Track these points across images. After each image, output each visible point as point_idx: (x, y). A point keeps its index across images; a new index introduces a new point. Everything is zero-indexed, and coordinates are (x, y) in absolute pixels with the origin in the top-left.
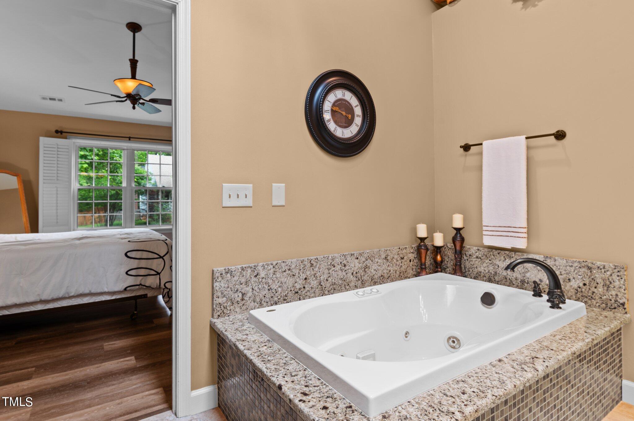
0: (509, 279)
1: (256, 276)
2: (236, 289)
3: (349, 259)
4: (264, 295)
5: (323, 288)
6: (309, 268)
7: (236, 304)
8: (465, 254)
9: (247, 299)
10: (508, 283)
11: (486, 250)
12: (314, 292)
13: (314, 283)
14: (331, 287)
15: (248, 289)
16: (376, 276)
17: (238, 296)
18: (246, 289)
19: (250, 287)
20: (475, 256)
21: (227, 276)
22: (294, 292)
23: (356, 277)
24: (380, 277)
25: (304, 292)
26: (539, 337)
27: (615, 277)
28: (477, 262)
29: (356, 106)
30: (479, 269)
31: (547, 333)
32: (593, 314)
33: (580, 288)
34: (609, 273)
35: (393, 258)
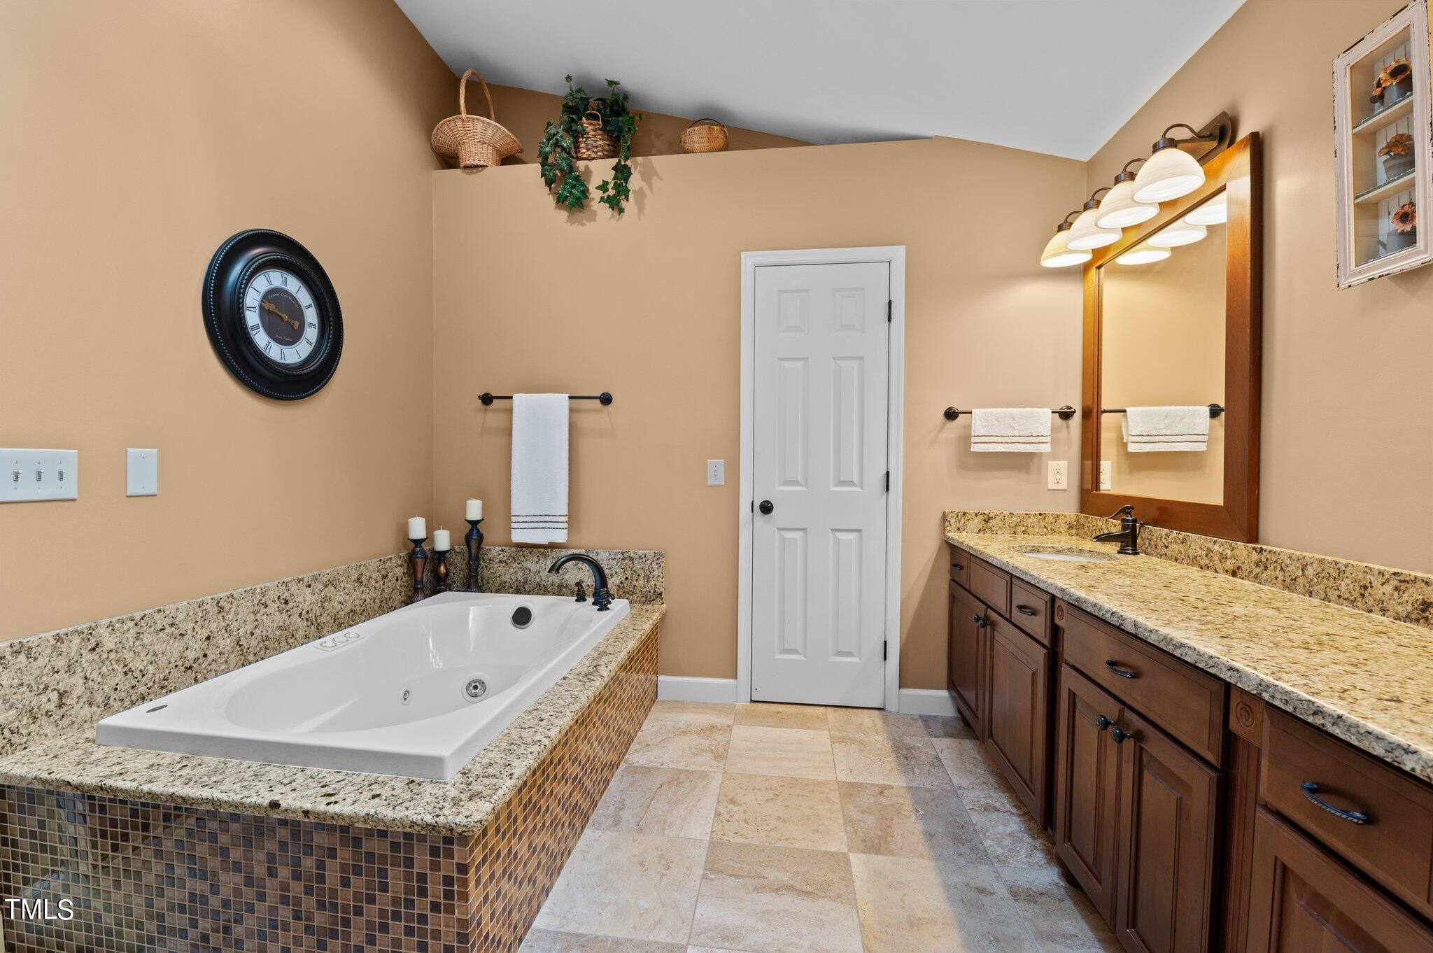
0: (544, 586)
1: (93, 649)
2: (42, 687)
3: (294, 589)
4: (115, 686)
5: (245, 651)
6: (215, 617)
7: (45, 719)
8: (483, 559)
9: (73, 702)
10: (542, 592)
11: (514, 549)
12: (226, 661)
13: (225, 643)
14: (261, 645)
15: (73, 680)
16: (342, 613)
17: (49, 700)
18: (68, 681)
19: (80, 674)
20: (497, 561)
21: (18, 660)
22: (183, 668)
23: (307, 620)
24: (348, 614)
25: (206, 663)
26: (594, 644)
27: (654, 565)
28: (500, 568)
29: (308, 307)
30: (503, 578)
31: (600, 640)
32: (635, 611)
33: (622, 583)
34: (649, 562)
35: (371, 577)
